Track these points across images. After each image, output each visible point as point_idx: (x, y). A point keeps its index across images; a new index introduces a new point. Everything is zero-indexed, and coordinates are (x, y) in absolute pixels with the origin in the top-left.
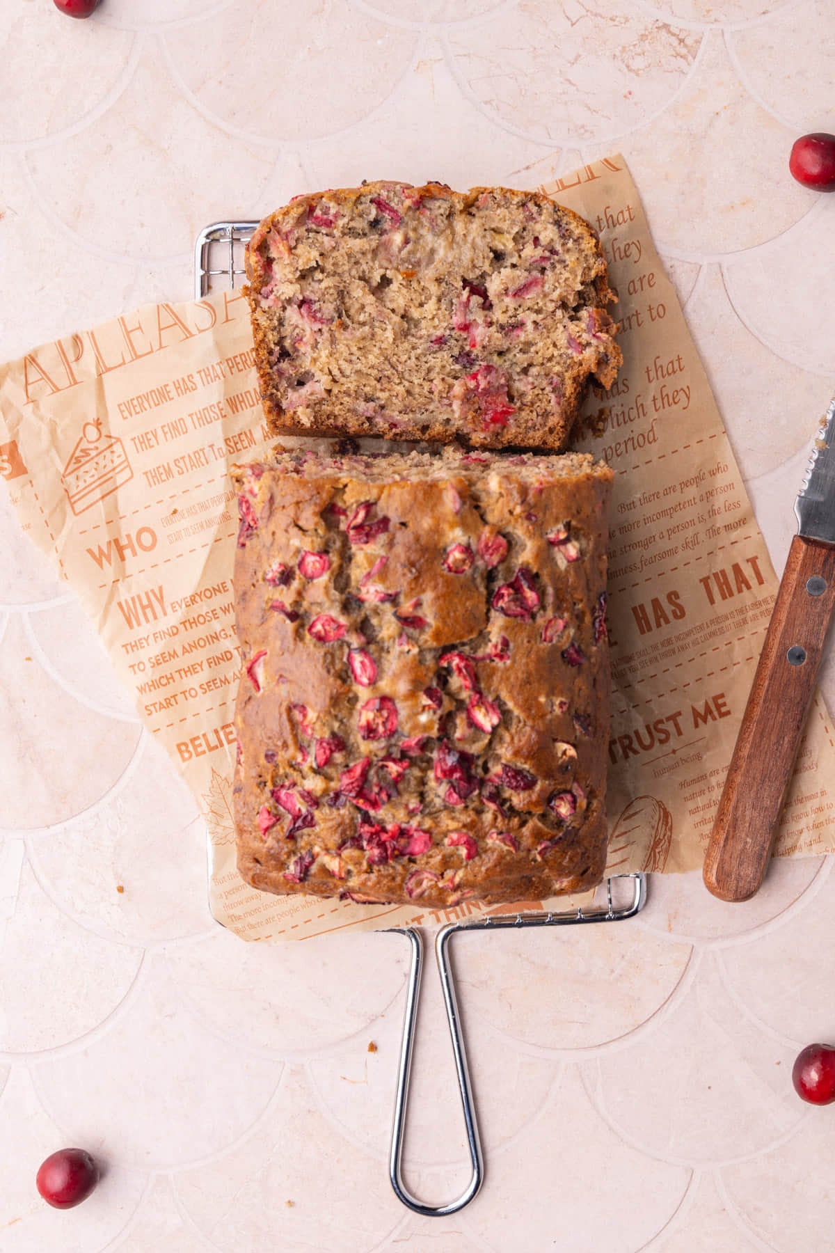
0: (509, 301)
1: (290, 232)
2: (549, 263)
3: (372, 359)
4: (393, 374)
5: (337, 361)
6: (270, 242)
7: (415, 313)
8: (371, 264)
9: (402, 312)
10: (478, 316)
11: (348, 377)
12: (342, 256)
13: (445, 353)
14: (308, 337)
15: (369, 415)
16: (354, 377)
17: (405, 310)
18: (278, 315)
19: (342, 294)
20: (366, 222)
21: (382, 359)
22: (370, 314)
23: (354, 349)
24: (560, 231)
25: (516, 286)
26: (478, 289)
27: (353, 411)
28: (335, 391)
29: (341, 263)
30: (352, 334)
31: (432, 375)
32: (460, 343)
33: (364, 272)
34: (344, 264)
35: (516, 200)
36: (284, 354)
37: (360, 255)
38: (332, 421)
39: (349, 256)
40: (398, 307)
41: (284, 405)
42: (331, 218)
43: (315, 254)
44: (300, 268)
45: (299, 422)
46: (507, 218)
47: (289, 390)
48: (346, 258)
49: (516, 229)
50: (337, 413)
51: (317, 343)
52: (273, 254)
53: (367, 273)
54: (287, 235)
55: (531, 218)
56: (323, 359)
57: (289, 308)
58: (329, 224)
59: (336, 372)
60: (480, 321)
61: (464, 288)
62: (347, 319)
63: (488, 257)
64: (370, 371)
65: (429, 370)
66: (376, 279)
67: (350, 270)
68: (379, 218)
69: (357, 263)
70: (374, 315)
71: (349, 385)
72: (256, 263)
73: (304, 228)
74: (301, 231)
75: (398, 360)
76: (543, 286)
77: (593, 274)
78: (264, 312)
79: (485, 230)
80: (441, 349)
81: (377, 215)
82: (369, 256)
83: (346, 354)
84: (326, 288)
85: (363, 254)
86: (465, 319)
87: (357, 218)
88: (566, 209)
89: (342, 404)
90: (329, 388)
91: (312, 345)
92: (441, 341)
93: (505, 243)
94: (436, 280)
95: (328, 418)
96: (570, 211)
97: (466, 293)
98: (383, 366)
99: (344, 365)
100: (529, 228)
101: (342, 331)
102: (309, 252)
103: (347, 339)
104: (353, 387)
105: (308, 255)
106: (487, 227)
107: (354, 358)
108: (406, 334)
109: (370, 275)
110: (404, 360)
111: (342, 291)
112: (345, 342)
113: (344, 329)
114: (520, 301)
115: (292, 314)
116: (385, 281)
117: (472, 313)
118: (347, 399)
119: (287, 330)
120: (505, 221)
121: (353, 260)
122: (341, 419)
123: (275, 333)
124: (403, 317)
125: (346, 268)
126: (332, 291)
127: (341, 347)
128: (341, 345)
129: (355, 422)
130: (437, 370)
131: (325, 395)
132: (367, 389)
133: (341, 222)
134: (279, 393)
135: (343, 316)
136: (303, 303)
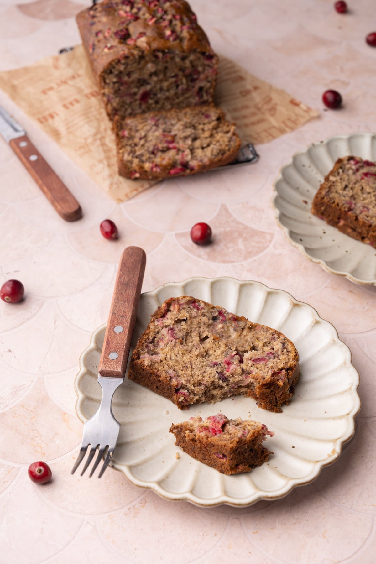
0: (250, 362)
1: (182, 304)
2: (273, 356)
3: (185, 358)
4: (190, 367)
5: (171, 353)
6: (173, 304)
7: (211, 352)
8: (205, 329)
9: (207, 349)
10: (236, 362)
11: (172, 360)
12: (196, 322)
13: (214, 369)
14: (165, 341)
15: (171, 376)
16: (174, 361)
17: (208, 350)
18: (159, 329)
19: (188, 334)
20: (212, 316)
21: (189, 360)
22: (194, 344)
23: (180, 352)
24: (283, 346)
25: (256, 358)
26: (240, 354)
27: (167, 372)
28: (164, 362)
29: (194, 323)
30: (183, 347)
31: (205, 374)
32: (223, 369)
33: (200, 331)
34: (195, 325)
35: (271, 331)
36: (152, 342)
37: (203, 324)
38: (156, 371)
39: (199, 323)
40: (206, 348)
41: (142, 356)
42: (200, 308)
43: (187, 315)
44: (179, 318)
45: (143, 364)
46: (264, 335)
47: (147, 353)
48: (197, 323)
49: (266, 340)
50: (160, 369)
51: (168, 344)
52: (172, 308)
53: (201, 332)
54: (180, 305)
55: (274, 339)
56: (167, 350)
57: (164, 328)
58: (198, 309)
59: (168, 356)
60: (235, 363)
61: (235, 350)
62: (184, 342)
63: (250, 345)
64: (181, 362)
65: (204, 372)
66: (204, 335)
67: (196, 328)
68: (217, 317)
69: (200, 327)
70: (195, 345)
71: (171, 363)
72: (164, 307)
73: (188, 306)
74: (187, 307)
75: (194, 363)
76: (266, 362)
77: (289, 365)
78: (154, 325)
79: (253, 336)
80: (214, 367)
81: (217, 315)
82: (206, 326)
83: (176, 352)
84: (183, 329)
85: (204, 324)
86: (230, 360)
87: (209, 313)
88: (289, 340)
89: (164, 367)
90: (162, 360)
91: (165, 344)
92: (216, 364)
93: (259, 344)
94: (226, 344)
95: (156, 369)
96: (290, 341)
97: (234, 353)
98: (187, 363)
99: (173, 355)
100: (271, 343)
101: (180, 344)
102: (185, 313)
103: (180, 348)
104: (171, 364)
105: (184, 314)
106: (254, 335)
107: (178, 355)
108: (203, 357)
109: (202, 334)
110: (197, 364)
111: (189, 333)
112: (178, 348)
113: (181, 344)
114: (254, 363)
115: (164, 331)
116: (207, 337)
117: (233, 359)
118: (167, 366)
119: (159, 335)
120: (263, 336)
121: (199, 325)
122: (160, 372)
123: (154, 334)
124: (206, 352)
125: (195, 326)
126: (184, 330)
127: (176, 349)
128: (176, 348)
129: (165, 375)
130: (208, 373)
131: (159, 361)
132: (177, 367)
133: (203, 311)
134: (142, 352)
135: (184, 340)
136: (172, 329)
